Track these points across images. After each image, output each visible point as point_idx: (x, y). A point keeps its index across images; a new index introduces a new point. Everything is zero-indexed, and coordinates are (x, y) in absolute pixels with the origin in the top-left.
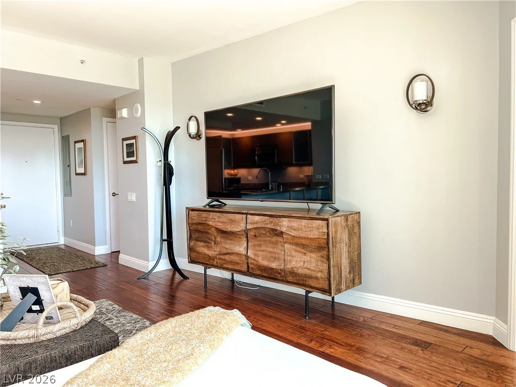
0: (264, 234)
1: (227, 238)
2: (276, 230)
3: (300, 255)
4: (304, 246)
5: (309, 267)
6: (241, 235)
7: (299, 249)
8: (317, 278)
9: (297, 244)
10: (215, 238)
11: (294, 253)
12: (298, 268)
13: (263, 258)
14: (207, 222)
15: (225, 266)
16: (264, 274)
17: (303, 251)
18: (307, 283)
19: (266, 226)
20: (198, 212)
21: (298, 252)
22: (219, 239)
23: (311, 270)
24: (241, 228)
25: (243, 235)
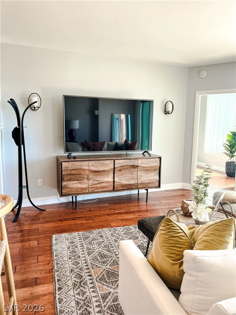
0: (126, 168)
1: (98, 175)
2: (134, 165)
3: (146, 175)
4: (148, 170)
5: (150, 179)
6: (110, 171)
7: (145, 172)
8: (153, 183)
9: (144, 170)
10: (88, 176)
11: (142, 174)
12: (145, 181)
13: (125, 180)
14: (82, 168)
15: (95, 191)
16: (124, 188)
17: (147, 173)
18: (148, 186)
19: (128, 164)
20: (72, 163)
21: (145, 173)
22: (91, 176)
23: (152, 180)
24: (111, 168)
25: (111, 171)
